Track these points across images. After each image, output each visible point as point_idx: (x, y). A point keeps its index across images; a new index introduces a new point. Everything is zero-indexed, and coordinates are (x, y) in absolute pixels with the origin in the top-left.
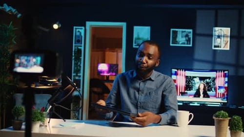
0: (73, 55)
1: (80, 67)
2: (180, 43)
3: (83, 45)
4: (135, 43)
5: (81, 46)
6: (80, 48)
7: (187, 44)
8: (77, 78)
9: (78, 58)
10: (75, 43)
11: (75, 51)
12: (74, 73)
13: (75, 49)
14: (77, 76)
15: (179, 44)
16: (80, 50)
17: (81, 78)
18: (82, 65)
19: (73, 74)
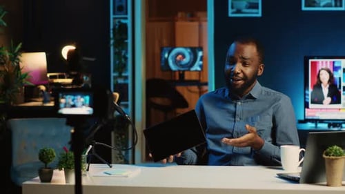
0: (112, 36)
1: (126, 59)
2: (322, 4)
3: (129, 15)
4: (232, 8)
5: (126, 18)
6: (123, 21)
7: (336, 6)
8: (120, 81)
9: (121, 43)
10: (114, 14)
11: (114, 29)
12: (114, 71)
13: (115, 26)
14: (120, 76)
15: (320, 6)
16: (125, 26)
17: (129, 81)
18: (129, 56)
19: (113, 74)
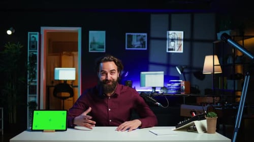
0: (28, 60)
1: (35, 73)
2: (136, 46)
3: (38, 50)
4: (91, 47)
5: (36, 52)
6: (35, 53)
7: (142, 47)
8: (32, 84)
9: (33, 64)
11: (30, 57)
12: (29, 78)
13: (30, 55)
14: (32, 81)
15: (134, 47)
16: (36, 55)
17: (37, 84)
18: (37, 71)
19: (28, 80)
